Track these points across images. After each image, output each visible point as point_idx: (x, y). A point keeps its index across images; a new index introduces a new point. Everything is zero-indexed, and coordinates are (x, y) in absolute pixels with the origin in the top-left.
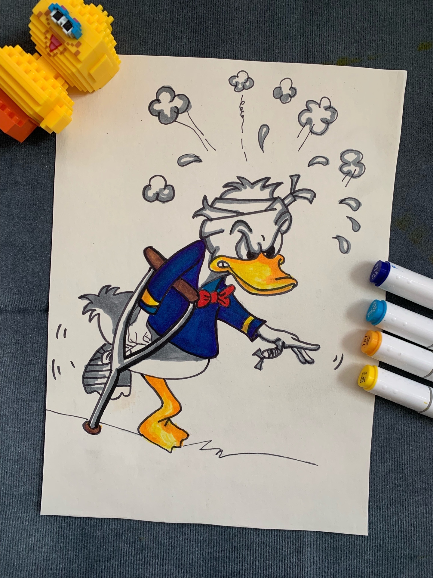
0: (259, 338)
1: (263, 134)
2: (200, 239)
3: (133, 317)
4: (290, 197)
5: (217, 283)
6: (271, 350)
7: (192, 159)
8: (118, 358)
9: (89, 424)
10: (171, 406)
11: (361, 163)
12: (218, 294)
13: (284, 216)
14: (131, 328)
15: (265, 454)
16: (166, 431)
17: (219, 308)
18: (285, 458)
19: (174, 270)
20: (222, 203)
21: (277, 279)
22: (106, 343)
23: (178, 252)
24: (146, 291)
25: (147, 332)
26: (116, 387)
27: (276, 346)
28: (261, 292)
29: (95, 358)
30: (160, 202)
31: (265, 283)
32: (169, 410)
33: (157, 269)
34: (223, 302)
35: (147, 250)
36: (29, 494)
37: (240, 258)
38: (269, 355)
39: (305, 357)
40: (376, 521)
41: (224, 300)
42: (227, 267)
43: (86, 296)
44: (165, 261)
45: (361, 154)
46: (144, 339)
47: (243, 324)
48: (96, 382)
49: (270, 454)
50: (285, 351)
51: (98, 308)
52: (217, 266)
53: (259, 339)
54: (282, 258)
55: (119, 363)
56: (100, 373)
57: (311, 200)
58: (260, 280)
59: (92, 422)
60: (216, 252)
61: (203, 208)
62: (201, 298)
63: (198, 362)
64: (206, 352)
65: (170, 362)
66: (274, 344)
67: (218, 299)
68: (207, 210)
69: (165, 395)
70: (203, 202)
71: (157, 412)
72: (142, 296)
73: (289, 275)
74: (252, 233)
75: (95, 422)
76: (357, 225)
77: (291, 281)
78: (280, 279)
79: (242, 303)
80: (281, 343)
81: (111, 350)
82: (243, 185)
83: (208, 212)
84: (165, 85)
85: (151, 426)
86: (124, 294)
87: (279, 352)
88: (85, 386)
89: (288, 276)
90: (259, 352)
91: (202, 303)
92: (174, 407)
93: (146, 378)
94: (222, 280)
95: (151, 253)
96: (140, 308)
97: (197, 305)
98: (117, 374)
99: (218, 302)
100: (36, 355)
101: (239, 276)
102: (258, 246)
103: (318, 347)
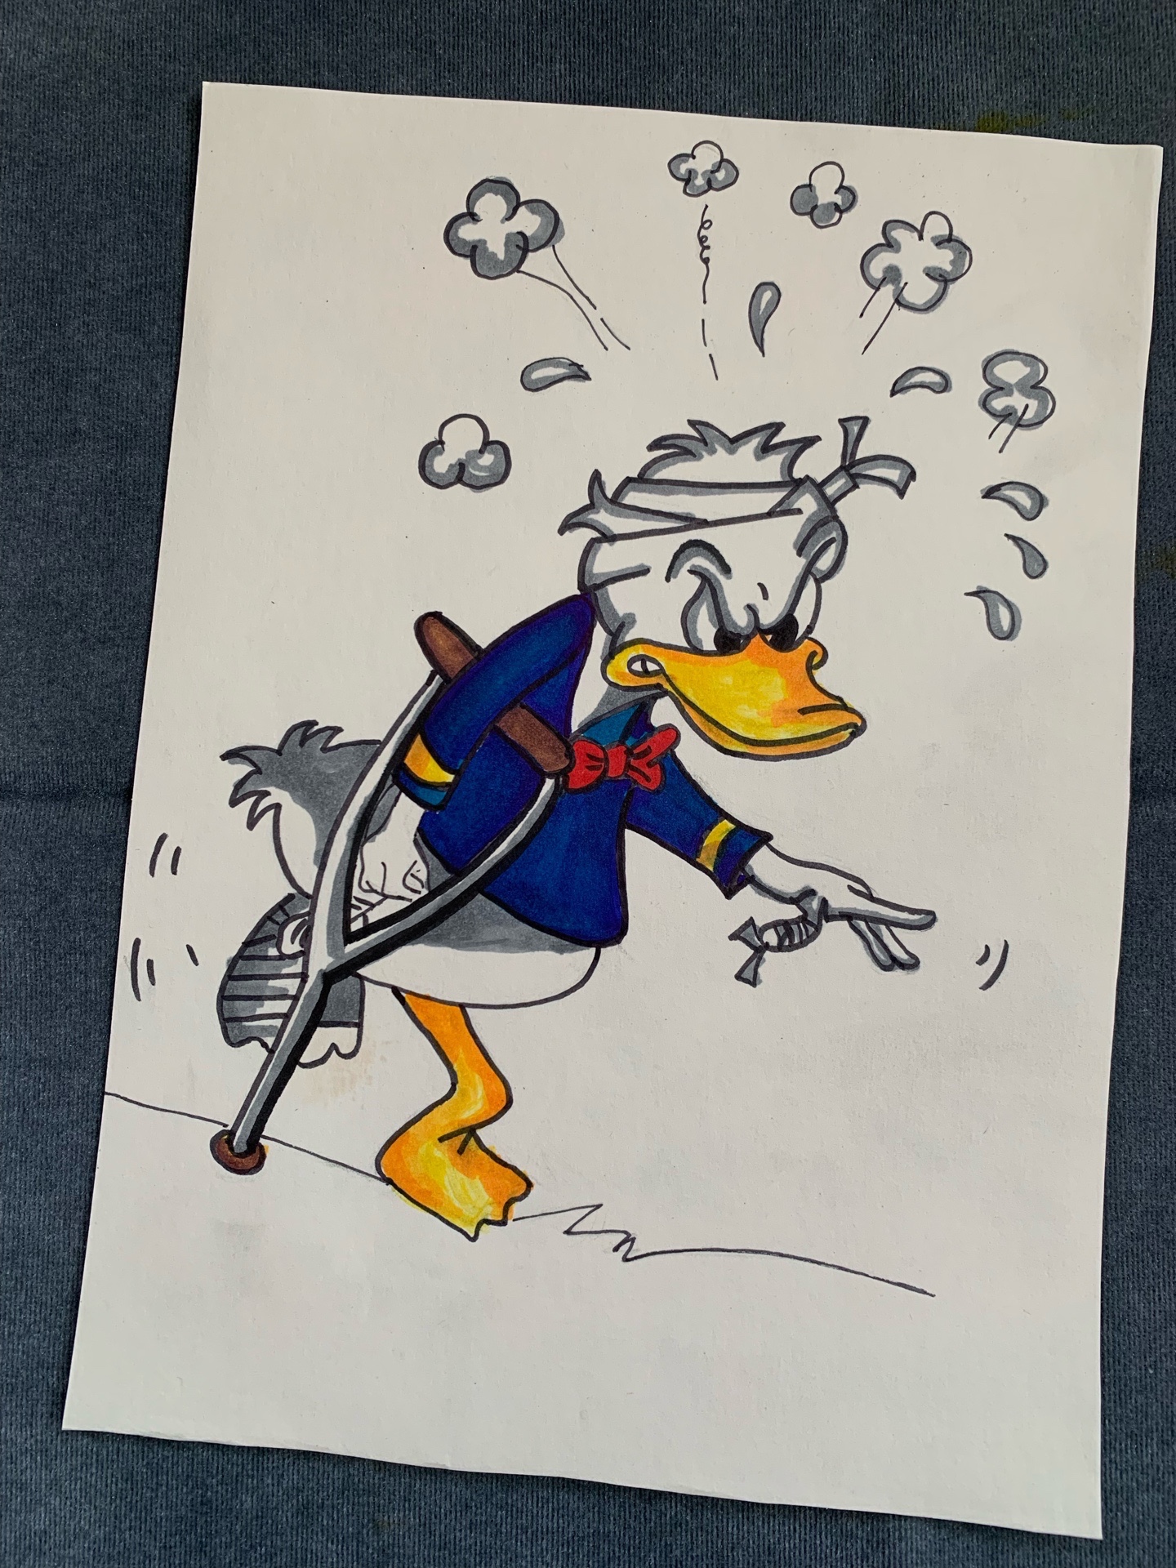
0: (749, 886)
1: (763, 306)
2: (578, 593)
3: (377, 816)
4: (841, 478)
5: (625, 719)
6: (786, 924)
7: (561, 371)
8: (328, 938)
9: (230, 1142)
10: (480, 1091)
11: (1042, 388)
12: (629, 752)
13: (824, 531)
14: (368, 849)
15: (769, 1253)
16: (463, 1171)
17: (632, 793)
18: (831, 1269)
19: (501, 682)
20: (644, 491)
21: (803, 711)
22: (293, 891)
23: (513, 627)
24: (419, 739)
25: (415, 862)
26: (318, 1029)
27: (801, 913)
28: (755, 749)
29: (259, 936)
30: (468, 489)
31: (769, 721)
32: (473, 1104)
33: (452, 675)
34: (644, 775)
35: (426, 622)
36: (40, 1364)
37: (695, 649)
38: (781, 940)
39: (891, 948)
40: (1128, 1487)
41: (647, 771)
42: (655, 673)
43: (243, 753)
44: (477, 653)
45: (1040, 365)
46: (407, 883)
47: (703, 842)
48: (259, 1011)
49: (781, 1255)
50: (827, 927)
51: (278, 786)
52: (627, 671)
53: (748, 889)
54: (819, 650)
55: (330, 954)
56: (271, 983)
57: (901, 487)
58: (751, 713)
59: (238, 1134)
60: (624, 630)
61: (591, 507)
62: (577, 762)
63: (565, 955)
64: (589, 926)
65: (480, 953)
66: (794, 906)
67: (628, 766)
68: (602, 511)
69: (463, 1056)
70: (591, 488)
71: (435, 1110)
72: (405, 755)
73: (840, 699)
74: (730, 578)
75: (248, 1134)
76: (1037, 560)
77: (848, 718)
78: (814, 711)
79: (698, 781)
80: (815, 904)
81: (308, 914)
82: (706, 444)
83: (604, 518)
84: (493, 175)
85: (416, 1152)
86: (352, 748)
87: (811, 930)
88: (227, 1021)
89: (838, 703)
90: (750, 930)
91: (580, 777)
92: (487, 1095)
93: (407, 1000)
94: (643, 710)
95: (435, 631)
96: (398, 790)
97: (566, 782)
98: (320, 988)
99: (626, 775)
100: (94, 926)
101: (692, 699)
102: (749, 615)
103: (930, 918)
